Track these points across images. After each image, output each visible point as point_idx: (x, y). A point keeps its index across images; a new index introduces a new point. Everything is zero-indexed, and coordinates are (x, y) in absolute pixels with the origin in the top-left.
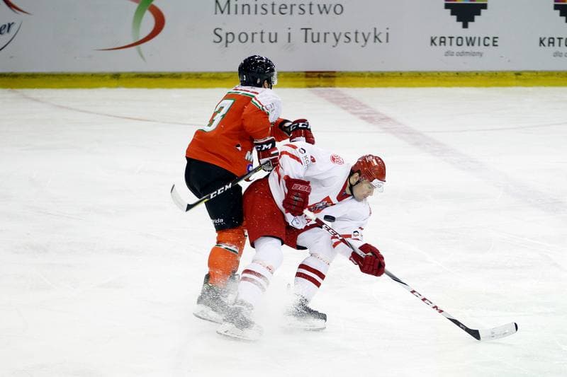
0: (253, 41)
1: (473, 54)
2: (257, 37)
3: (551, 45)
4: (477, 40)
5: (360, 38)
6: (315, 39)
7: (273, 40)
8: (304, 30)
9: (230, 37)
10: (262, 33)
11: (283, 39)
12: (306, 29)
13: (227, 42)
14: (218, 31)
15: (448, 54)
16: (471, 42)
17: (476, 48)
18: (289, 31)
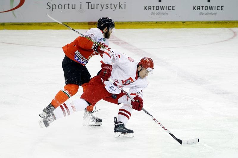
0: (64, 9)
1: (164, 14)
2: (66, 7)
3: (199, 9)
4: (165, 7)
5: (113, 6)
6: (93, 7)
7: (73, 7)
8: (87, 4)
9: (54, 6)
10: (69, 5)
11: (78, 7)
12: (88, 3)
13: (53, 9)
14: (48, 4)
15: (152, 13)
16: (162, 8)
17: (165, 11)
18: (81, 4)
